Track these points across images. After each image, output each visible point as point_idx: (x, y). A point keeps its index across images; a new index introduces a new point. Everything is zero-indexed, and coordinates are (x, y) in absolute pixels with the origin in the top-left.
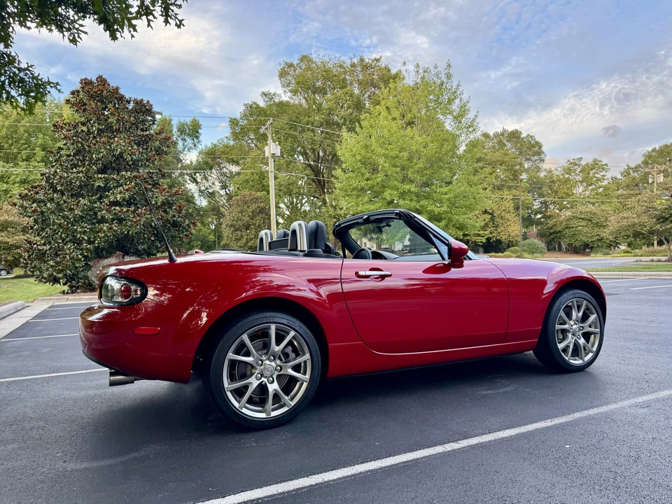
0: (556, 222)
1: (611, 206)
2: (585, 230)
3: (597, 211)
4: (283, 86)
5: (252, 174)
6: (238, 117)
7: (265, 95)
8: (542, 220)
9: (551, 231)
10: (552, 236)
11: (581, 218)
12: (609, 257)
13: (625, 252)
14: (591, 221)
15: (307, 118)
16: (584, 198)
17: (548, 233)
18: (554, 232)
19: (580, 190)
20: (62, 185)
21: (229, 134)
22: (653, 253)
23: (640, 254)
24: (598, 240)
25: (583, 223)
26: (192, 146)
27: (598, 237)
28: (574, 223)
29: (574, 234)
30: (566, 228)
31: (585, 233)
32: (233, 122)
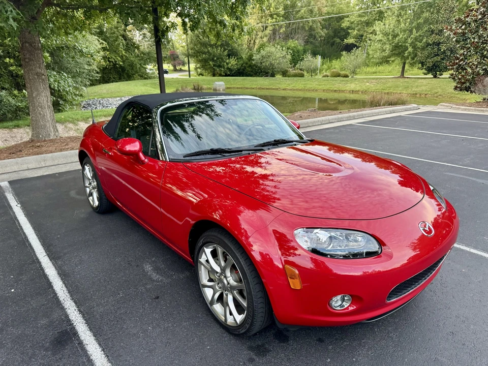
20: (484, 7)
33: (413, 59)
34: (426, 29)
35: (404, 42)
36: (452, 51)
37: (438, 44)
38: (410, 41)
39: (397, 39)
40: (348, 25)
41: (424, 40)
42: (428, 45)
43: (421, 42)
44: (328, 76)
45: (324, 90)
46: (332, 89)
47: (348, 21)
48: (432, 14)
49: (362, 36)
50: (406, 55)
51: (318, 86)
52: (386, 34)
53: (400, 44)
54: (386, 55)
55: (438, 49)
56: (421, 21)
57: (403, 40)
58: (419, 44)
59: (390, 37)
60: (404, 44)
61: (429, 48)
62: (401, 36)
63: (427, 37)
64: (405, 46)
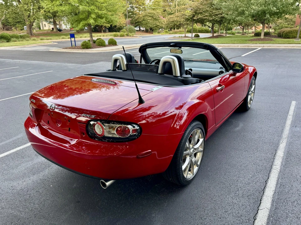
0: (138, 17)
1: (160, 11)
2: (151, 21)
3: (155, 13)
8: (132, 16)
9: (137, 21)
10: (137, 24)
11: (149, 16)
12: (160, 34)
13: (166, 32)
14: (153, 17)
16: (150, 6)
17: (135, 23)
18: (138, 22)
19: (148, 2)
22: (176, 32)
23: (171, 33)
24: (156, 26)
25: (150, 18)
27: (156, 25)
28: (146, 18)
29: (146, 23)
30: (143, 20)
31: (151, 23)
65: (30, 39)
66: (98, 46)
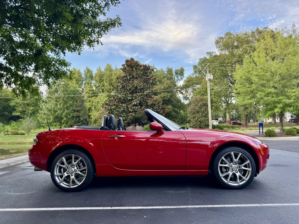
4: (217, 48)
5: (203, 88)
6: (197, 64)
7: (208, 53)
15: (228, 61)
21: (193, 72)
26: (181, 79)
32: (195, 67)
33: (67, 124)
34: (71, 109)
35: (60, 115)
36: (86, 120)
37: (79, 117)
38: (64, 114)
39: (57, 113)
40: (14, 105)
41: (72, 115)
42: (74, 117)
43: (70, 115)
44: (9, 135)
45: (9, 143)
46: (16, 142)
47: (15, 102)
48: (73, 102)
49: (25, 111)
50: (63, 122)
51: (4, 141)
52: (49, 110)
53: (59, 116)
54: (51, 121)
55: (79, 119)
56: (68, 105)
57: (60, 114)
58: (69, 117)
59: (53, 112)
60: (61, 116)
61: (74, 118)
62: (59, 112)
63: (73, 113)
64: (62, 117)
65: (240, 129)
66: (285, 135)
